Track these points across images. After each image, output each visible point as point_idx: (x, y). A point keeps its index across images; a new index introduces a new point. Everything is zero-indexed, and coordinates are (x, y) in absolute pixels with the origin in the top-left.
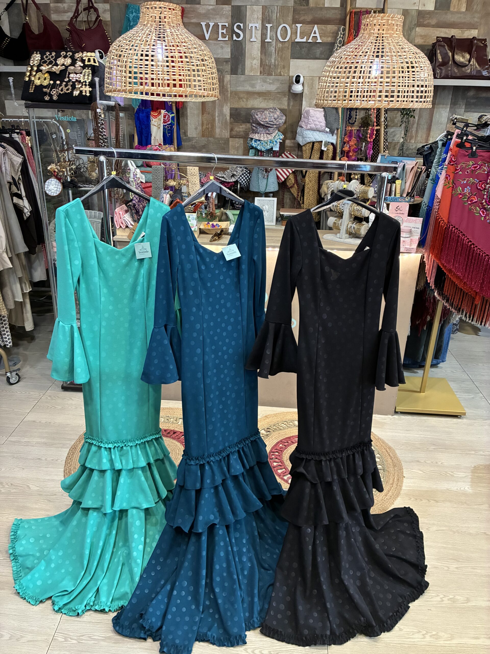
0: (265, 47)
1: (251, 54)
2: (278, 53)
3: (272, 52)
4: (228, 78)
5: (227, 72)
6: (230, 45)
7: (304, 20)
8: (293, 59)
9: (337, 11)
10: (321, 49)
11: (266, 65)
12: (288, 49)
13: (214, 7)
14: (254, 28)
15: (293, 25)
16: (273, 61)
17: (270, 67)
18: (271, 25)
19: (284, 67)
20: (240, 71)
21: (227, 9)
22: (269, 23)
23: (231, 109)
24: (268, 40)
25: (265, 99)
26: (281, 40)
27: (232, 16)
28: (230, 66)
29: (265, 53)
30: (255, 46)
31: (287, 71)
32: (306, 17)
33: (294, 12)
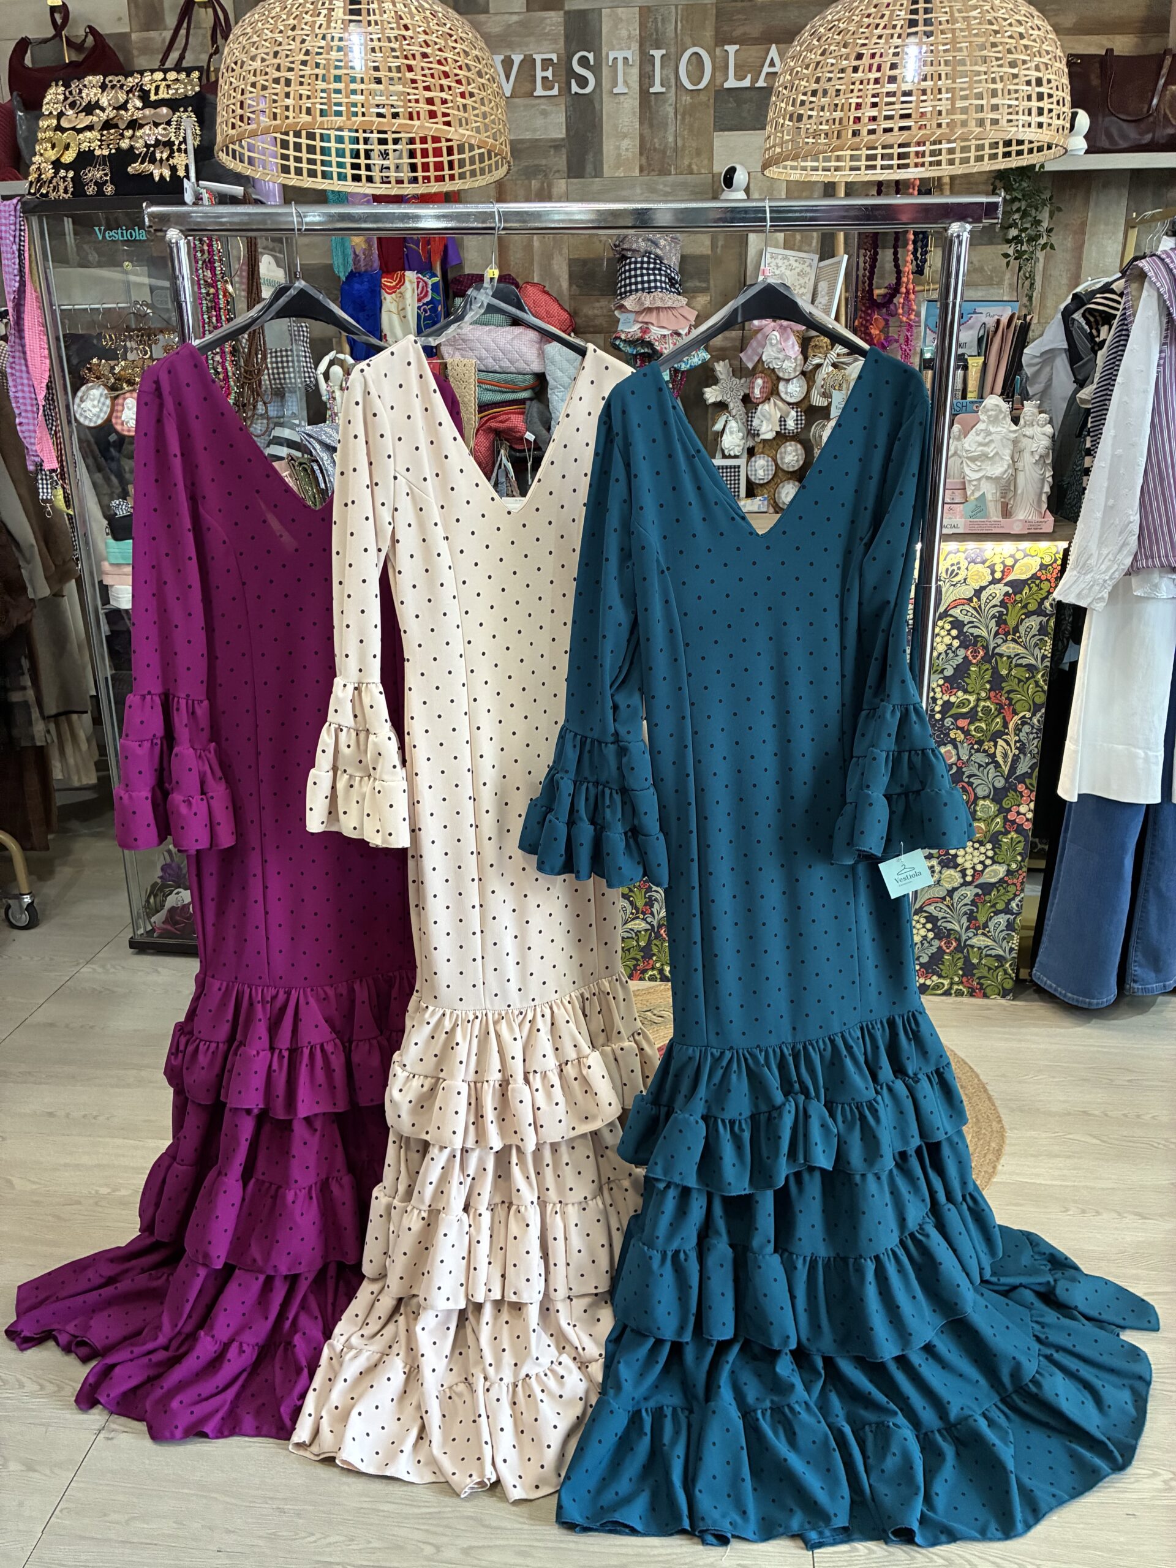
0: (650, 107)
1: (616, 126)
2: (683, 119)
3: (666, 118)
4: (560, 186)
5: (558, 171)
6: (563, 107)
7: (745, 34)
8: (720, 130)
11: (655, 150)
12: (708, 107)
13: (522, 17)
14: (620, 62)
15: (718, 50)
16: (671, 139)
17: (664, 152)
18: (663, 52)
19: (698, 153)
20: (589, 168)
21: (554, 20)
22: (658, 48)
23: (572, 262)
24: (657, 88)
26: (690, 87)
27: (568, 38)
28: (564, 157)
29: (651, 119)
30: (626, 105)
31: (706, 162)
32: (747, 29)
33: (717, 16)
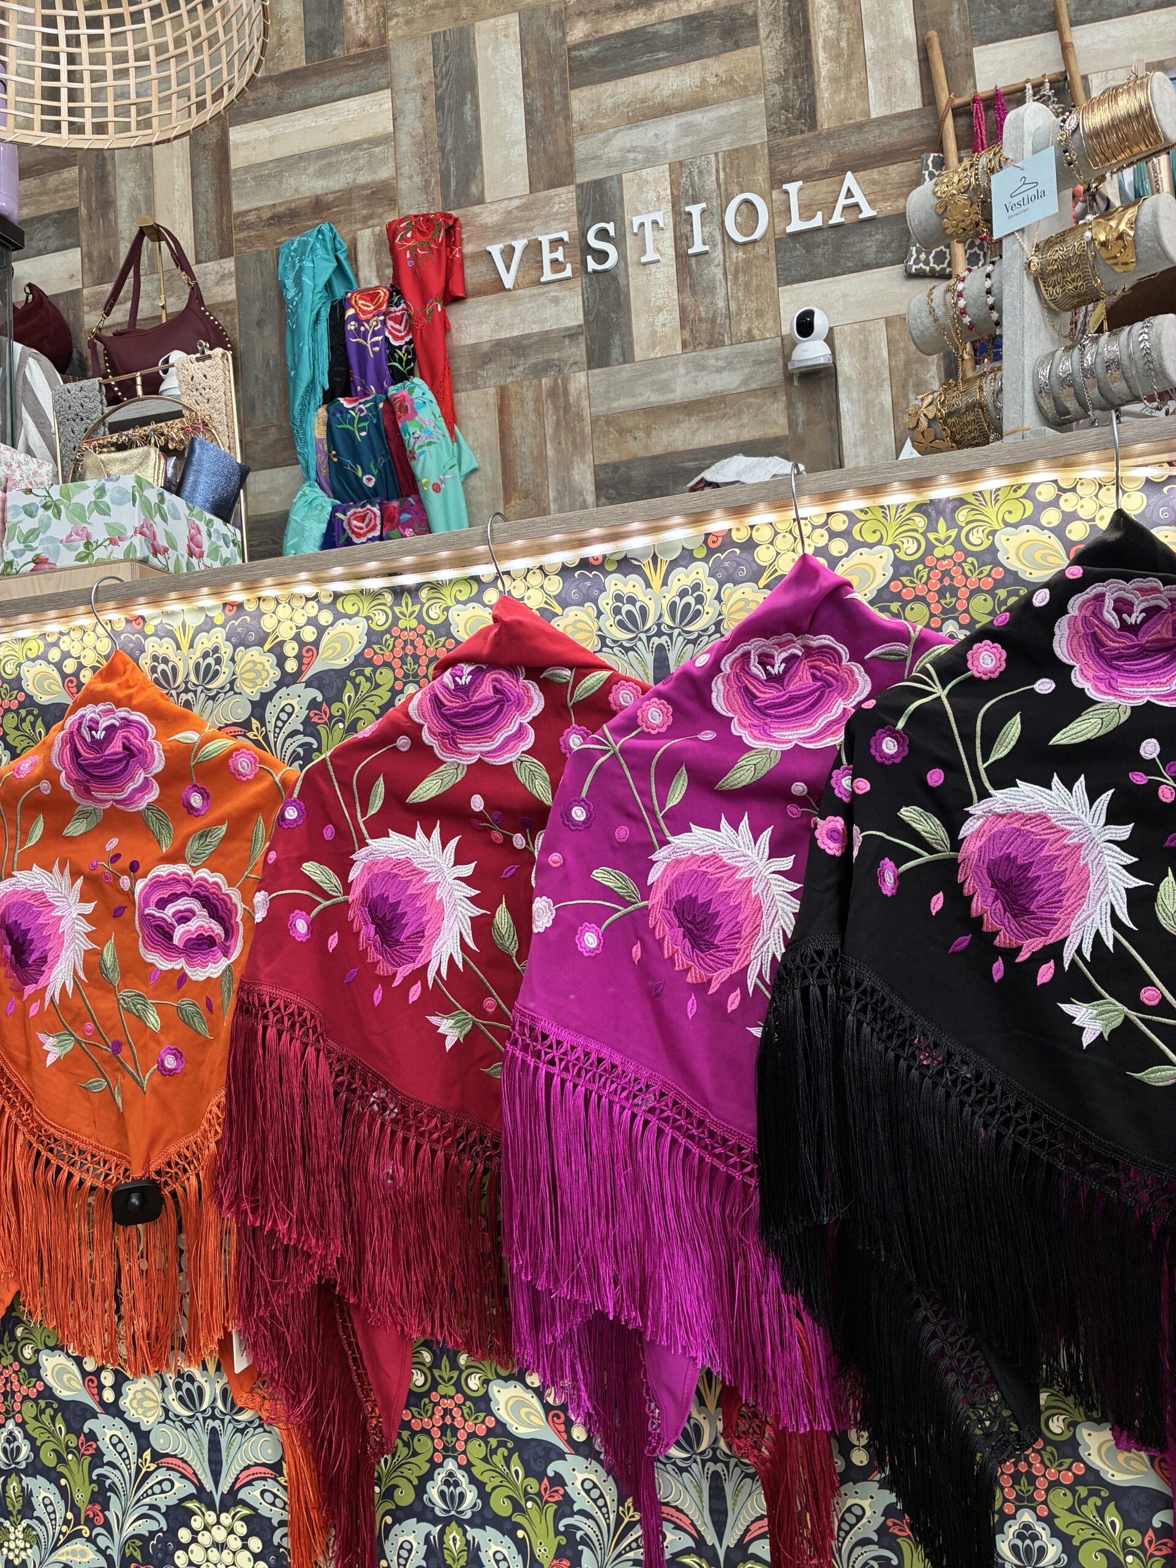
0: (690, 272)
1: (647, 301)
2: (736, 278)
3: (713, 280)
4: (579, 380)
5: (576, 363)
6: (579, 290)
7: (809, 169)
8: (787, 283)
9: (913, 121)
10: (879, 237)
11: (700, 320)
12: (767, 259)
13: (524, 200)
14: (648, 227)
15: (775, 194)
16: (721, 304)
17: (713, 321)
18: (704, 205)
19: (760, 314)
20: (616, 353)
21: (565, 198)
22: (695, 201)
23: (598, 469)
24: (698, 247)
25: (709, 419)
26: (740, 239)
27: (580, 213)
28: (583, 346)
29: (693, 288)
30: (658, 275)
31: (770, 324)
32: (813, 162)
33: (771, 155)
